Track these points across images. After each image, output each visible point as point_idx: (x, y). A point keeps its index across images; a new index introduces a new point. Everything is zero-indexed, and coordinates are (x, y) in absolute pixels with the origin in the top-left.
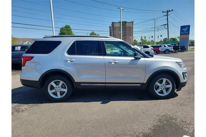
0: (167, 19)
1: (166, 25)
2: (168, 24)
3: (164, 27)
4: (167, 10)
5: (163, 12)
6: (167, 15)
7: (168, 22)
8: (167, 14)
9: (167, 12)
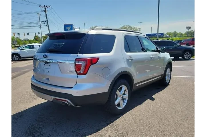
0: (46, 15)
1: (45, 21)
2: (47, 20)
3: (45, 24)
4: (45, 6)
5: (40, 7)
6: (45, 11)
7: (47, 19)
8: (45, 9)
9: (45, 7)
